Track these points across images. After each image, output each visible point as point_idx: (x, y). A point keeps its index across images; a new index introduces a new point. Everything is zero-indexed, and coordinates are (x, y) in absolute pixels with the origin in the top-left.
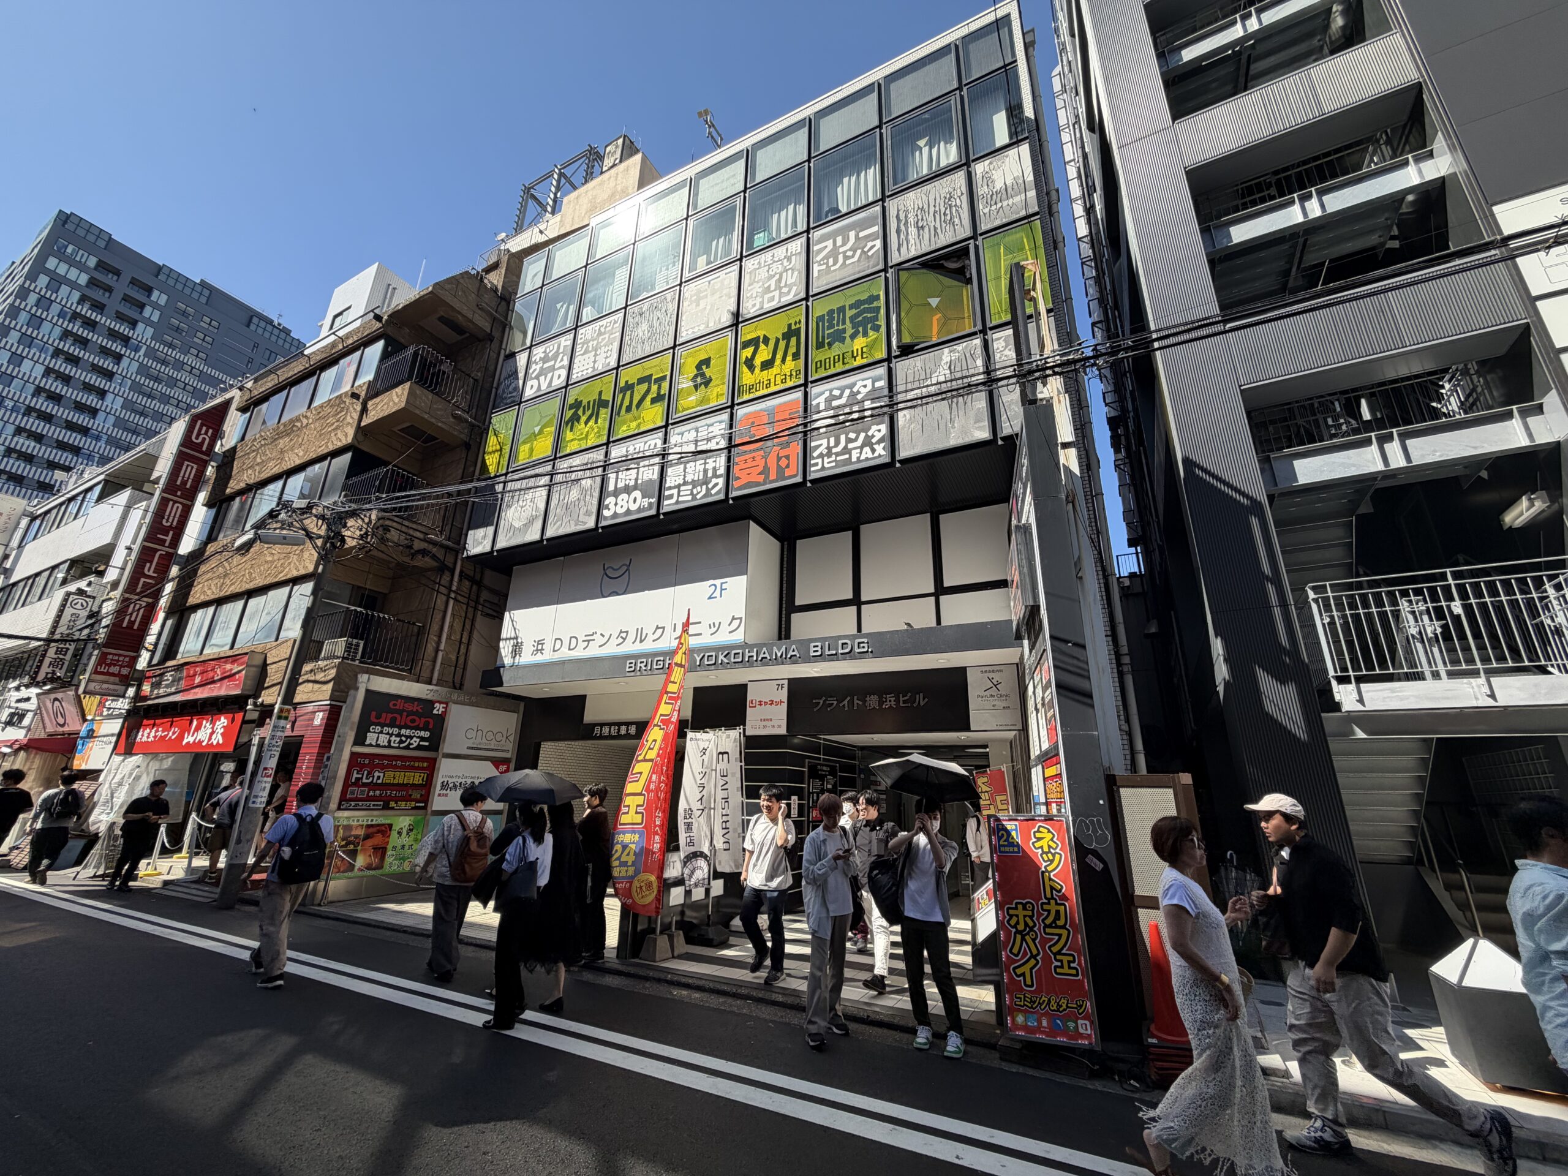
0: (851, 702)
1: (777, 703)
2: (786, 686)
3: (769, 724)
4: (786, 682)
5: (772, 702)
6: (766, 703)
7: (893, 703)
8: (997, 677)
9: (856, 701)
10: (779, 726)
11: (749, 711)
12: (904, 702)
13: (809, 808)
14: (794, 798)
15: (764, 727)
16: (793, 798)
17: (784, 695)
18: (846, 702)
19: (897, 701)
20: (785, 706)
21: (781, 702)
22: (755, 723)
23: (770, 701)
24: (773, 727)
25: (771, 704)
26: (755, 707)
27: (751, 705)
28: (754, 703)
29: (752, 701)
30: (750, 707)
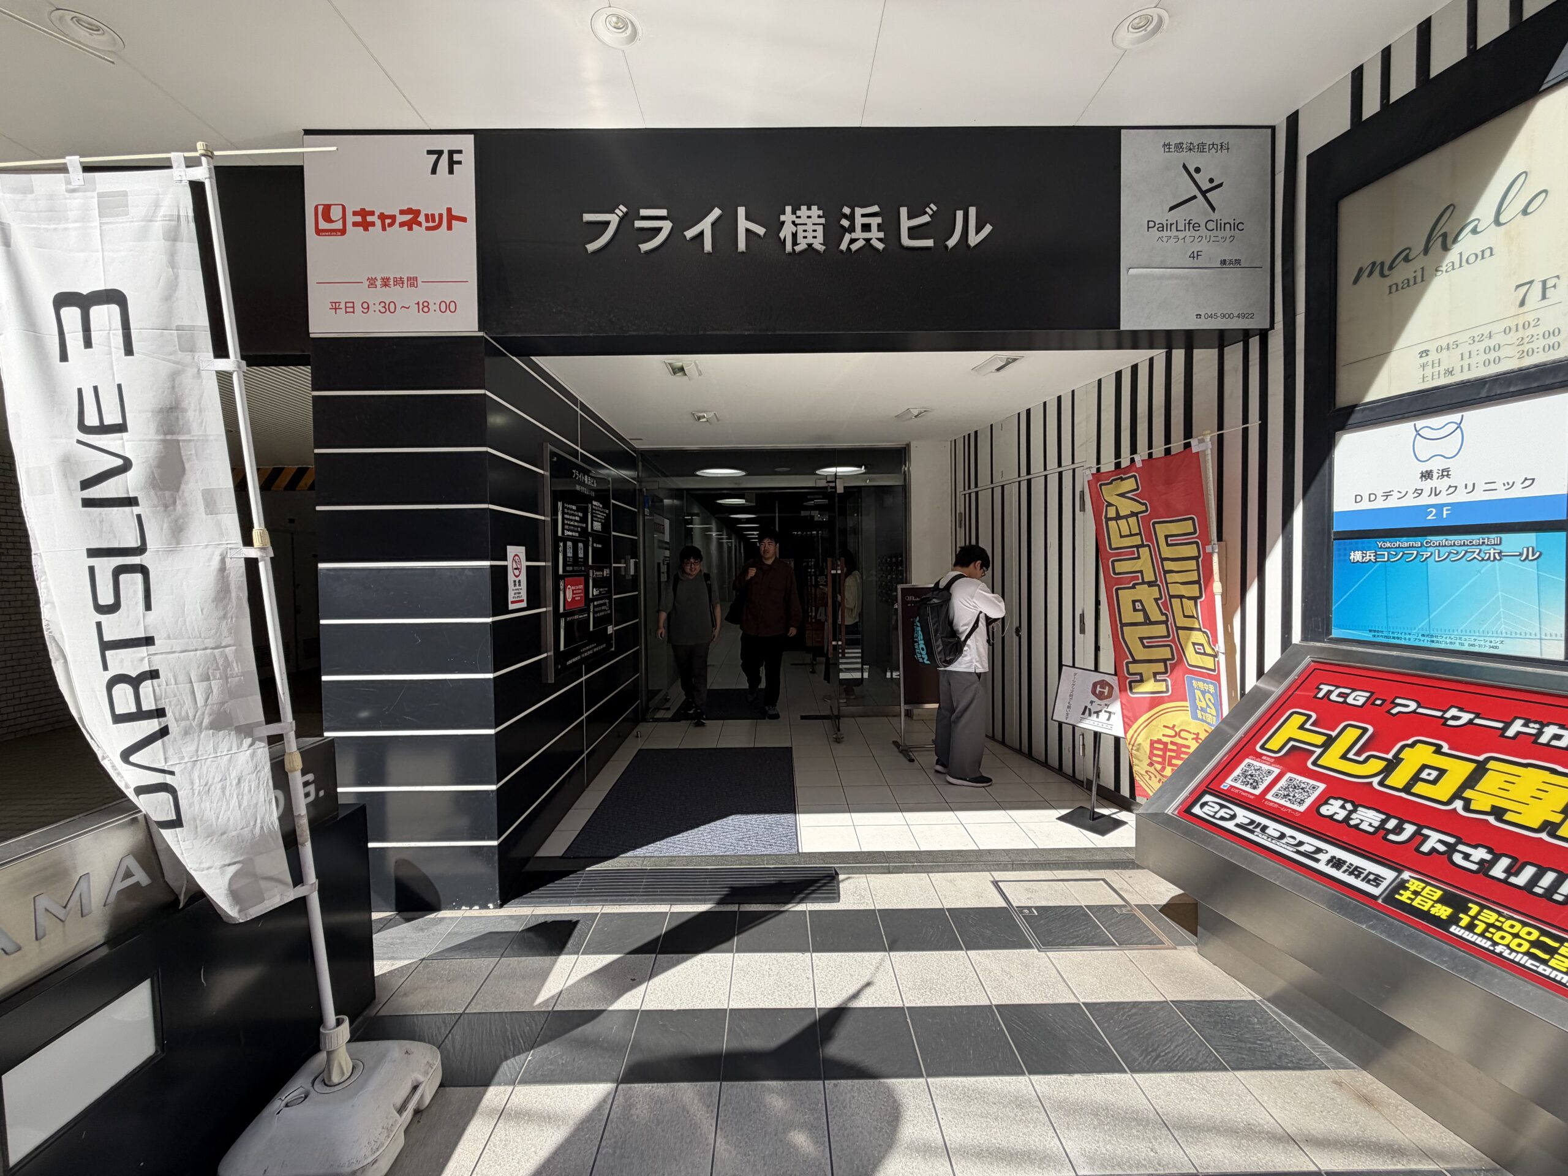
0: (726, 225)
1: (435, 223)
2: (468, 158)
3: (407, 296)
4: (467, 144)
5: (412, 218)
6: (387, 220)
7: (875, 234)
8: (1211, 165)
9: (743, 224)
10: (449, 307)
11: (315, 244)
12: (914, 233)
13: (557, 578)
14: (518, 553)
15: (387, 308)
16: (512, 550)
17: (457, 193)
18: (705, 225)
19: (891, 227)
20: (466, 236)
21: (451, 217)
22: (343, 295)
23: (409, 211)
24: (424, 307)
25: (409, 225)
26: (343, 232)
27: (323, 225)
28: (338, 225)
29: (327, 208)
30: (319, 232)
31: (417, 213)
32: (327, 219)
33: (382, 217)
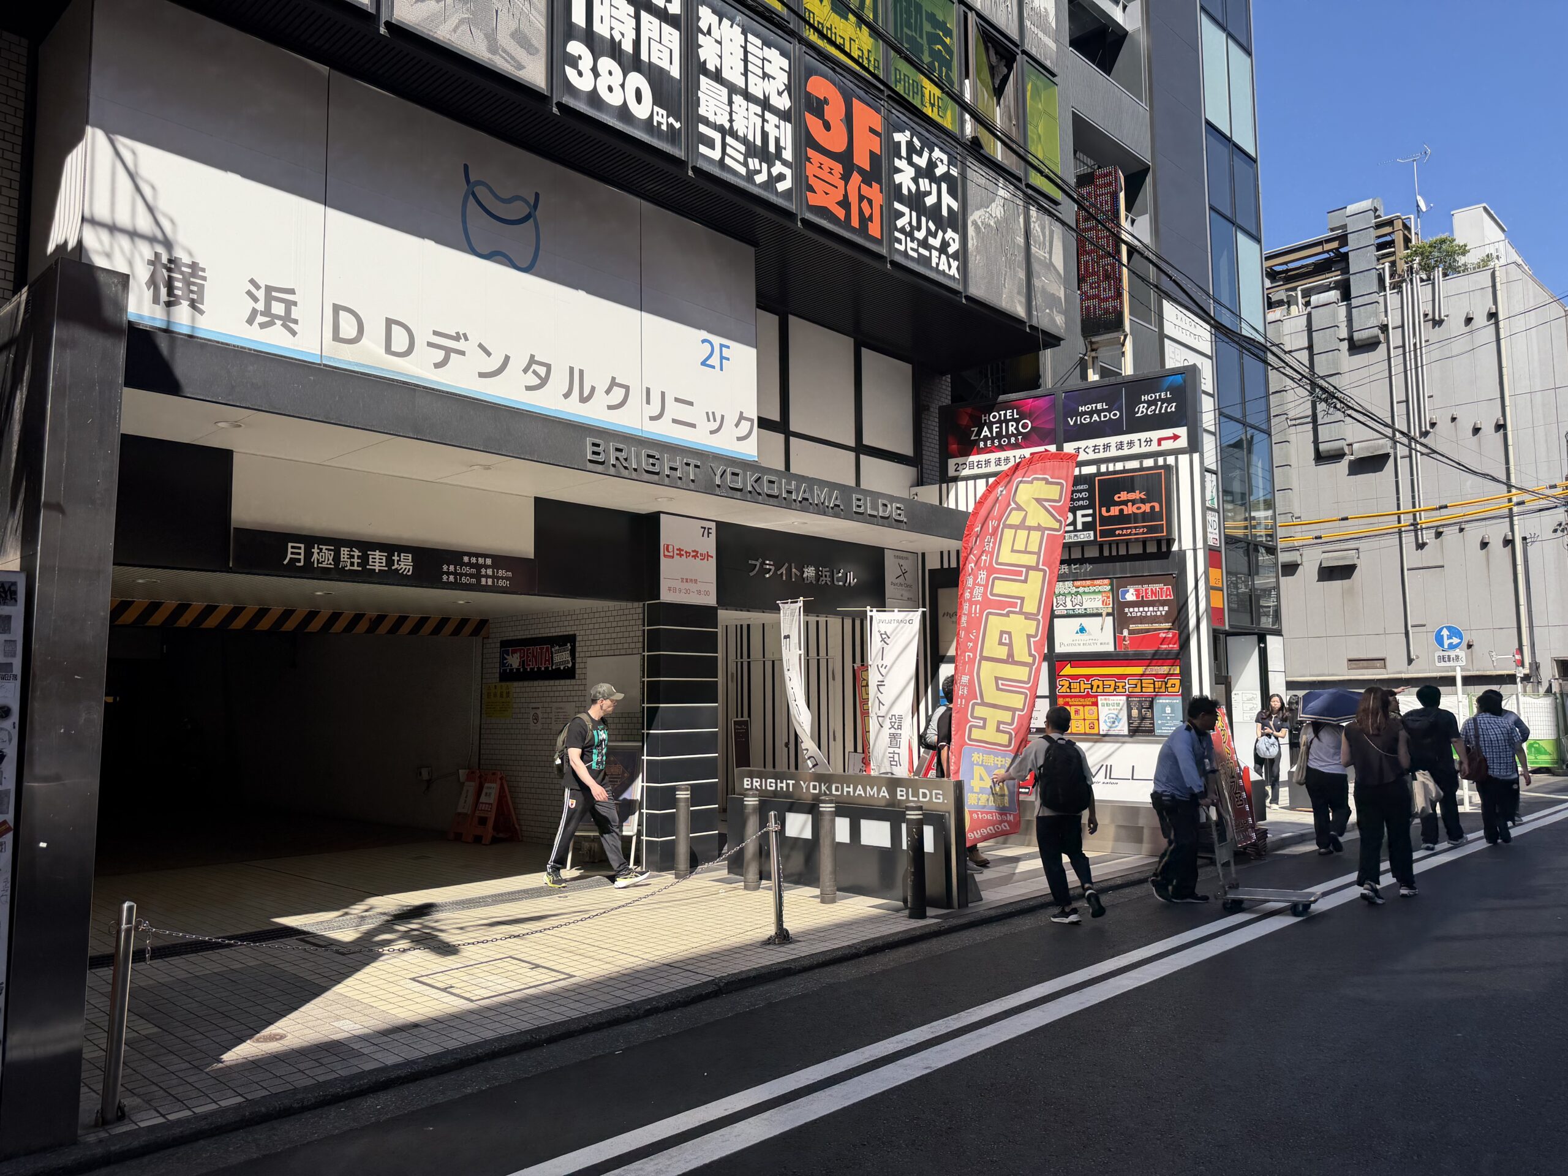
0: (789, 570)
1: (703, 557)
2: (713, 531)
3: (692, 587)
4: (713, 525)
5: (695, 554)
6: (687, 554)
8: (904, 565)
10: (707, 593)
11: (663, 561)
12: (838, 579)
15: (687, 591)
17: (710, 545)
20: (713, 562)
21: (708, 556)
22: (673, 584)
23: (693, 551)
24: (699, 592)
25: (694, 556)
26: (673, 557)
27: (666, 553)
28: (671, 554)
29: (668, 546)
30: (665, 556)
31: (697, 552)
32: (668, 551)
33: (686, 552)
